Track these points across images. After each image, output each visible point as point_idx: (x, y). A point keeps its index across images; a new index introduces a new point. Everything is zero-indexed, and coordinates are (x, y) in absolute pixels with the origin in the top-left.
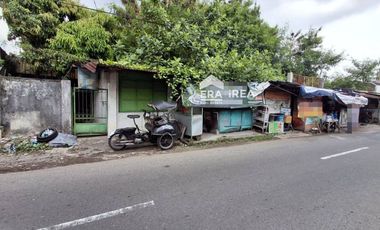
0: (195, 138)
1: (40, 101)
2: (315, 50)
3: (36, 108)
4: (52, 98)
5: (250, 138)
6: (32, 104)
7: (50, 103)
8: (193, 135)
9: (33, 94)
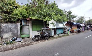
0: (53, 36)
1: (12, 29)
2: (71, 15)
3: (11, 31)
4: (15, 28)
5: (64, 35)
6: (9, 30)
7: (15, 30)
8: (52, 35)
9: (10, 27)
